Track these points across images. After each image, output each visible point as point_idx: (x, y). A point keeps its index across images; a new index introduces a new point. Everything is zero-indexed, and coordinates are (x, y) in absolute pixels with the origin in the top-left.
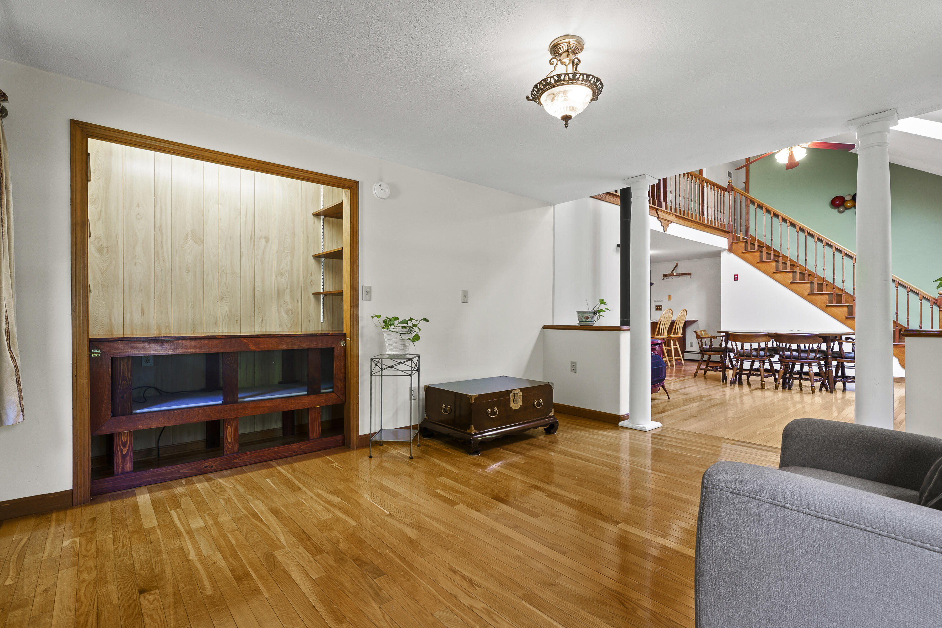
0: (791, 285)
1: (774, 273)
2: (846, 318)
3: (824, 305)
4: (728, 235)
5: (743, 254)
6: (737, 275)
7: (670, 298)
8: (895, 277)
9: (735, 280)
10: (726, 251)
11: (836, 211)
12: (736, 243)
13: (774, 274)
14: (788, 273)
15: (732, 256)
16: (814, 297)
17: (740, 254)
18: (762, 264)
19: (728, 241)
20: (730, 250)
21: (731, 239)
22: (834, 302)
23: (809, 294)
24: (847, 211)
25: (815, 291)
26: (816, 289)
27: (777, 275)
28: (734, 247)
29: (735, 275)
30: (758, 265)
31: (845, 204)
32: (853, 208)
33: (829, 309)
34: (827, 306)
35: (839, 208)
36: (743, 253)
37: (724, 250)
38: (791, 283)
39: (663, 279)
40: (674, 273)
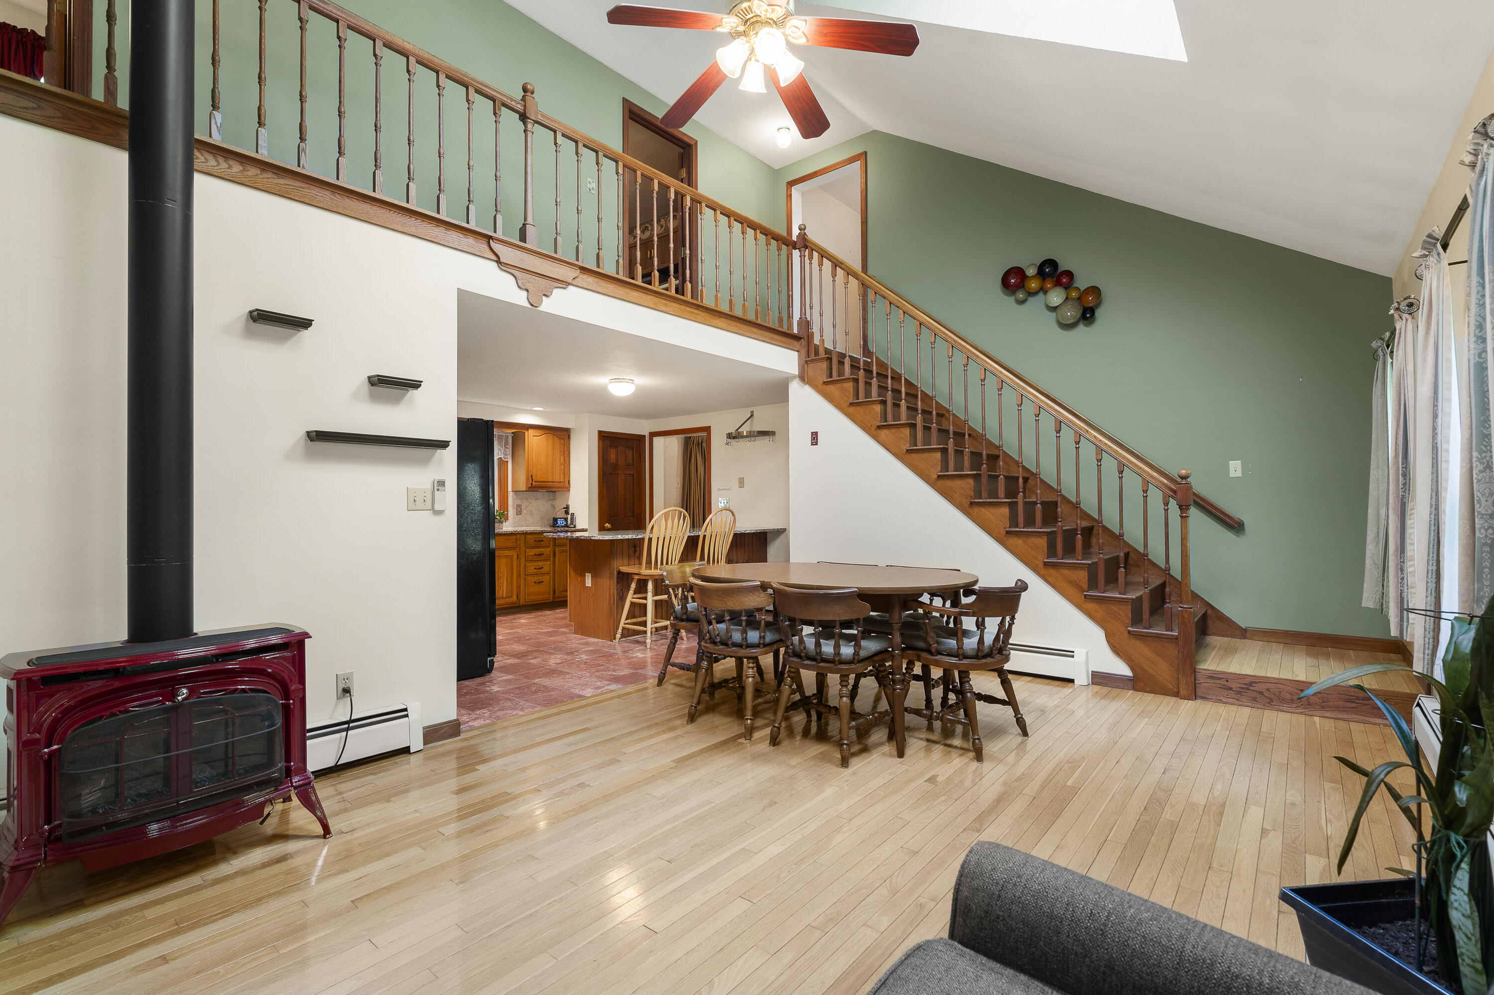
0: (908, 456)
1: (879, 427)
2: (1007, 532)
3: (966, 502)
4: (796, 344)
5: (825, 387)
6: (816, 433)
7: (741, 483)
9: (812, 445)
10: (798, 379)
11: (1011, 299)
12: (813, 361)
13: (879, 431)
14: (901, 429)
15: (807, 389)
16: (949, 483)
17: (820, 387)
18: (858, 408)
19: (799, 357)
20: (803, 377)
21: (804, 352)
22: (984, 494)
23: (939, 476)
24: (1031, 299)
25: (950, 469)
26: (951, 464)
27: (884, 433)
28: (811, 370)
29: (812, 433)
30: (851, 409)
31: (1026, 284)
32: (1041, 294)
33: (976, 510)
34: (971, 503)
35: (1017, 294)
36: (825, 383)
37: (794, 377)
38: (907, 450)
39: (727, 444)
40: (743, 432)
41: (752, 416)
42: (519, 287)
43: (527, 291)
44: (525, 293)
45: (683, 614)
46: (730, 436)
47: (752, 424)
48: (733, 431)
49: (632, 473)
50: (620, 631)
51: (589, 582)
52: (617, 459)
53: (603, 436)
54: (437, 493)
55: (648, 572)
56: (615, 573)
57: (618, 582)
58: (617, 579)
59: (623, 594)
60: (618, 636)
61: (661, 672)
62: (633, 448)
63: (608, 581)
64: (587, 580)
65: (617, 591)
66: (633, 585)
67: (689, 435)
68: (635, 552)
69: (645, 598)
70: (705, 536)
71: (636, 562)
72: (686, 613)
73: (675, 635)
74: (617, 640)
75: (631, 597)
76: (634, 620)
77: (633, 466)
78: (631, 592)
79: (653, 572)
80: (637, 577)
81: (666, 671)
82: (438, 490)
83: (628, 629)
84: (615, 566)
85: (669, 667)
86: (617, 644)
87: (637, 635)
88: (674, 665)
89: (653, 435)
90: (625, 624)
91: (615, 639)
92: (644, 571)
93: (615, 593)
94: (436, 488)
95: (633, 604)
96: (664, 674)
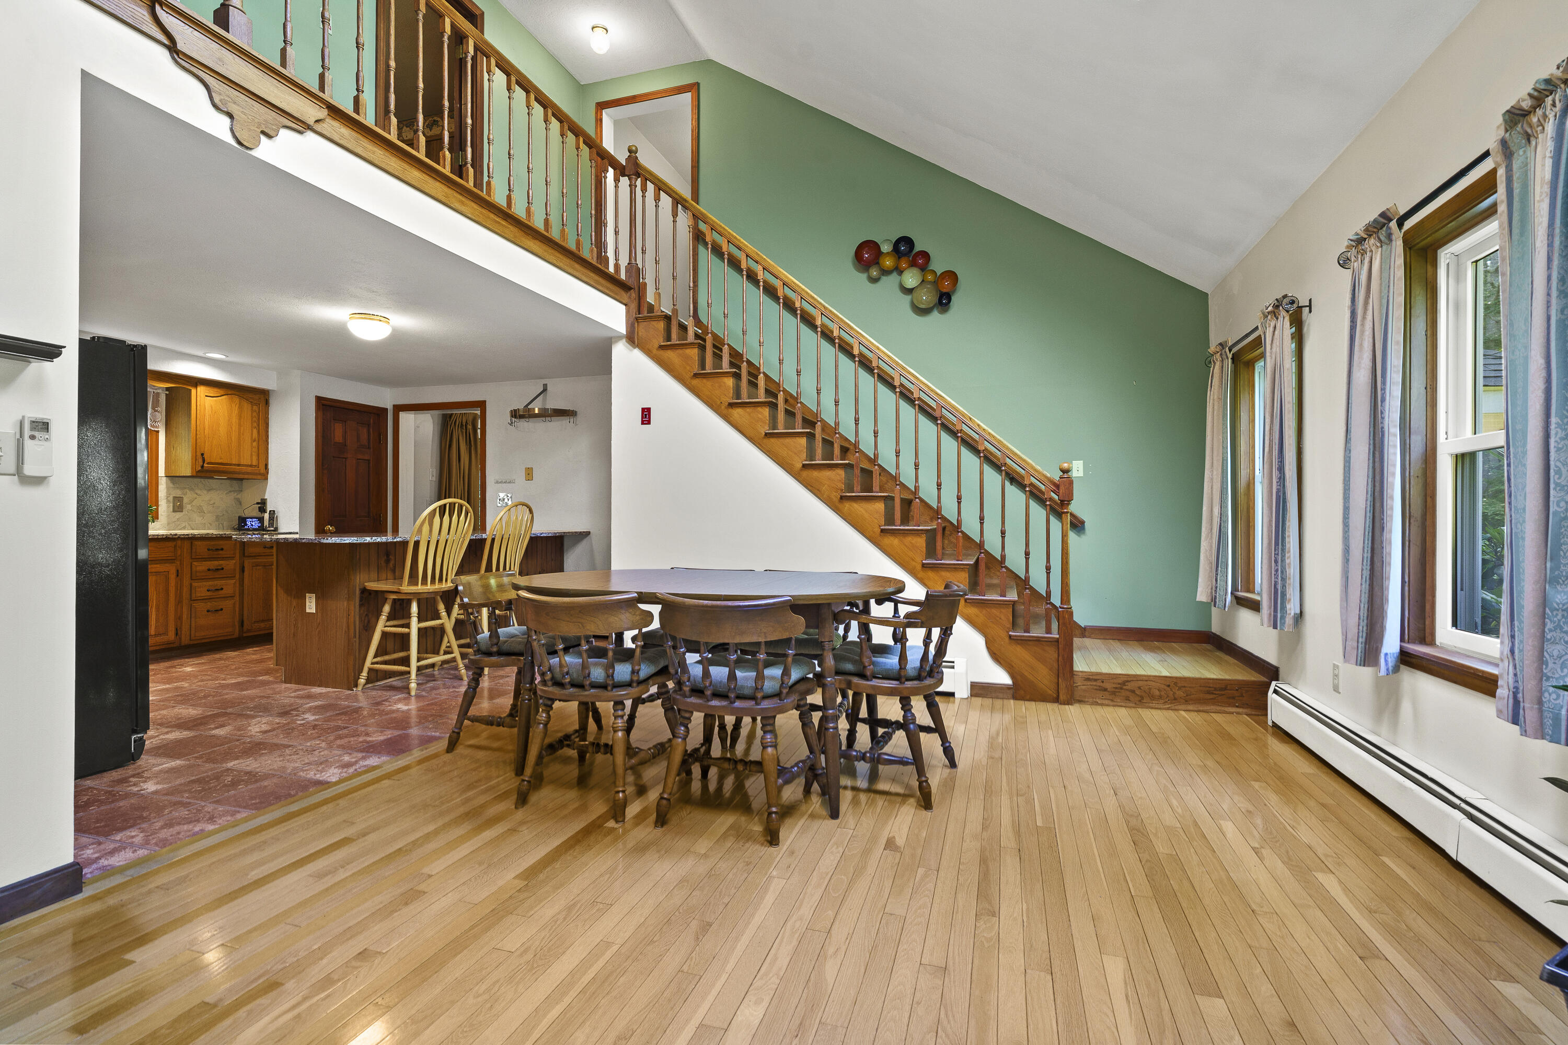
0: (766, 441)
1: (731, 405)
2: (882, 531)
3: (835, 496)
4: (625, 296)
5: (661, 352)
6: (649, 410)
7: (529, 474)
8: (979, 425)
9: (643, 423)
10: (624, 340)
11: (864, 276)
12: (645, 318)
13: (730, 410)
14: (759, 409)
15: (637, 353)
16: (815, 474)
17: (655, 351)
18: (705, 381)
19: (628, 312)
20: (632, 339)
21: (634, 306)
22: (857, 487)
23: (804, 466)
24: (884, 278)
25: (817, 458)
26: (819, 451)
27: (737, 413)
28: (642, 330)
29: (643, 410)
30: (696, 382)
31: (881, 261)
32: (895, 274)
33: (847, 506)
34: (842, 498)
35: (871, 271)
36: (661, 347)
37: (619, 337)
38: (766, 434)
39: (511, 424)
40: (534, 409)
41: (545, 390)
42: (215, 106)
43: (231, 116)
44: (227, 120)
45: (492, 645)
46: (515, 414)
47: (544, 400)
48: (521, 407)
49: (366, 457)
50: (364, 674)
51: (311, 606)
52: (345, 438)
53: (323, 405)
54: (28, 443)
55: (413, 589)
56: (358, 592)
57: (361, 605)
58: (361, 600)
59: (369, 622)
60: (362, 681)
61: (453, 732)
62: (369, 425)
63: (345, 603)
64: (308, 604)
65: (360, 618)
66: (387, 608)
67: (449, 412)
68: (388, 561)
69: (408, 626)
70: (493, 540)
71: (390, 575)
72: (497, 644)
73: (476, 676)
74: (360, 688)
75: (381, 626)
76: (387, 658)
77: (369, 448)
78: (383, 618)
79: (420, 588)
80: (394, 597)
81: (460, 728)
82: (32, 437)
83: (377, 671)
84: (358, 581)
85: (466, 722)
86: (360, 693)
87: (390, 678)
88: (475, 720)
89: (398, 409)
90: (372, 663)
91: (356, 686)
92: (406, 588)
93: (357, 619)
94: (27, 432)
95: (384, 635)
96: (458, 733)
